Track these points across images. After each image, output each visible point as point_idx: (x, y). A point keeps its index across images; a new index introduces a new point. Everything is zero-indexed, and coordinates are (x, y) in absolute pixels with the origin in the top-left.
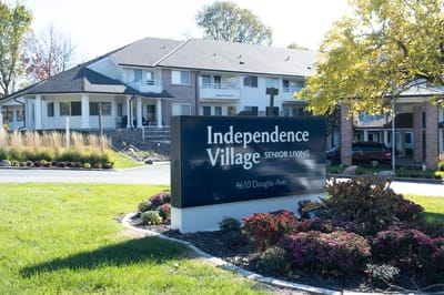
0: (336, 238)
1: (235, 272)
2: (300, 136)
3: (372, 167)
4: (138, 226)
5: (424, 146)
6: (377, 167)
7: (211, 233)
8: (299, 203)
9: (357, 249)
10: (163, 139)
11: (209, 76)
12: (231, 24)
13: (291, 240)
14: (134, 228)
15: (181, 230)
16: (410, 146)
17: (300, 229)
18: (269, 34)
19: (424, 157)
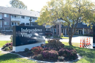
0: (52, 51)
1: (32, 60)
2: (40, 30)
3: (49, 36)
4: (4, 51)
5: (58, 32)
6: (50, 36)
7: (22, 52)
8: (41, 44)
9: (56, 54)
10: (2, 30)
11: (13, 16)
12: (18, 4)
13: (43, 52)
14: (3, 51)
15: (15, 51)
16: (55, 32)
17: (44, 50)
18: (26, 7)
19: (58, 34)
